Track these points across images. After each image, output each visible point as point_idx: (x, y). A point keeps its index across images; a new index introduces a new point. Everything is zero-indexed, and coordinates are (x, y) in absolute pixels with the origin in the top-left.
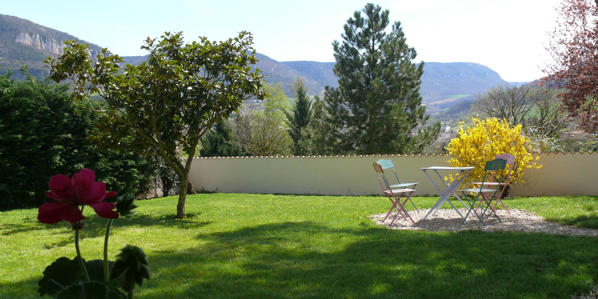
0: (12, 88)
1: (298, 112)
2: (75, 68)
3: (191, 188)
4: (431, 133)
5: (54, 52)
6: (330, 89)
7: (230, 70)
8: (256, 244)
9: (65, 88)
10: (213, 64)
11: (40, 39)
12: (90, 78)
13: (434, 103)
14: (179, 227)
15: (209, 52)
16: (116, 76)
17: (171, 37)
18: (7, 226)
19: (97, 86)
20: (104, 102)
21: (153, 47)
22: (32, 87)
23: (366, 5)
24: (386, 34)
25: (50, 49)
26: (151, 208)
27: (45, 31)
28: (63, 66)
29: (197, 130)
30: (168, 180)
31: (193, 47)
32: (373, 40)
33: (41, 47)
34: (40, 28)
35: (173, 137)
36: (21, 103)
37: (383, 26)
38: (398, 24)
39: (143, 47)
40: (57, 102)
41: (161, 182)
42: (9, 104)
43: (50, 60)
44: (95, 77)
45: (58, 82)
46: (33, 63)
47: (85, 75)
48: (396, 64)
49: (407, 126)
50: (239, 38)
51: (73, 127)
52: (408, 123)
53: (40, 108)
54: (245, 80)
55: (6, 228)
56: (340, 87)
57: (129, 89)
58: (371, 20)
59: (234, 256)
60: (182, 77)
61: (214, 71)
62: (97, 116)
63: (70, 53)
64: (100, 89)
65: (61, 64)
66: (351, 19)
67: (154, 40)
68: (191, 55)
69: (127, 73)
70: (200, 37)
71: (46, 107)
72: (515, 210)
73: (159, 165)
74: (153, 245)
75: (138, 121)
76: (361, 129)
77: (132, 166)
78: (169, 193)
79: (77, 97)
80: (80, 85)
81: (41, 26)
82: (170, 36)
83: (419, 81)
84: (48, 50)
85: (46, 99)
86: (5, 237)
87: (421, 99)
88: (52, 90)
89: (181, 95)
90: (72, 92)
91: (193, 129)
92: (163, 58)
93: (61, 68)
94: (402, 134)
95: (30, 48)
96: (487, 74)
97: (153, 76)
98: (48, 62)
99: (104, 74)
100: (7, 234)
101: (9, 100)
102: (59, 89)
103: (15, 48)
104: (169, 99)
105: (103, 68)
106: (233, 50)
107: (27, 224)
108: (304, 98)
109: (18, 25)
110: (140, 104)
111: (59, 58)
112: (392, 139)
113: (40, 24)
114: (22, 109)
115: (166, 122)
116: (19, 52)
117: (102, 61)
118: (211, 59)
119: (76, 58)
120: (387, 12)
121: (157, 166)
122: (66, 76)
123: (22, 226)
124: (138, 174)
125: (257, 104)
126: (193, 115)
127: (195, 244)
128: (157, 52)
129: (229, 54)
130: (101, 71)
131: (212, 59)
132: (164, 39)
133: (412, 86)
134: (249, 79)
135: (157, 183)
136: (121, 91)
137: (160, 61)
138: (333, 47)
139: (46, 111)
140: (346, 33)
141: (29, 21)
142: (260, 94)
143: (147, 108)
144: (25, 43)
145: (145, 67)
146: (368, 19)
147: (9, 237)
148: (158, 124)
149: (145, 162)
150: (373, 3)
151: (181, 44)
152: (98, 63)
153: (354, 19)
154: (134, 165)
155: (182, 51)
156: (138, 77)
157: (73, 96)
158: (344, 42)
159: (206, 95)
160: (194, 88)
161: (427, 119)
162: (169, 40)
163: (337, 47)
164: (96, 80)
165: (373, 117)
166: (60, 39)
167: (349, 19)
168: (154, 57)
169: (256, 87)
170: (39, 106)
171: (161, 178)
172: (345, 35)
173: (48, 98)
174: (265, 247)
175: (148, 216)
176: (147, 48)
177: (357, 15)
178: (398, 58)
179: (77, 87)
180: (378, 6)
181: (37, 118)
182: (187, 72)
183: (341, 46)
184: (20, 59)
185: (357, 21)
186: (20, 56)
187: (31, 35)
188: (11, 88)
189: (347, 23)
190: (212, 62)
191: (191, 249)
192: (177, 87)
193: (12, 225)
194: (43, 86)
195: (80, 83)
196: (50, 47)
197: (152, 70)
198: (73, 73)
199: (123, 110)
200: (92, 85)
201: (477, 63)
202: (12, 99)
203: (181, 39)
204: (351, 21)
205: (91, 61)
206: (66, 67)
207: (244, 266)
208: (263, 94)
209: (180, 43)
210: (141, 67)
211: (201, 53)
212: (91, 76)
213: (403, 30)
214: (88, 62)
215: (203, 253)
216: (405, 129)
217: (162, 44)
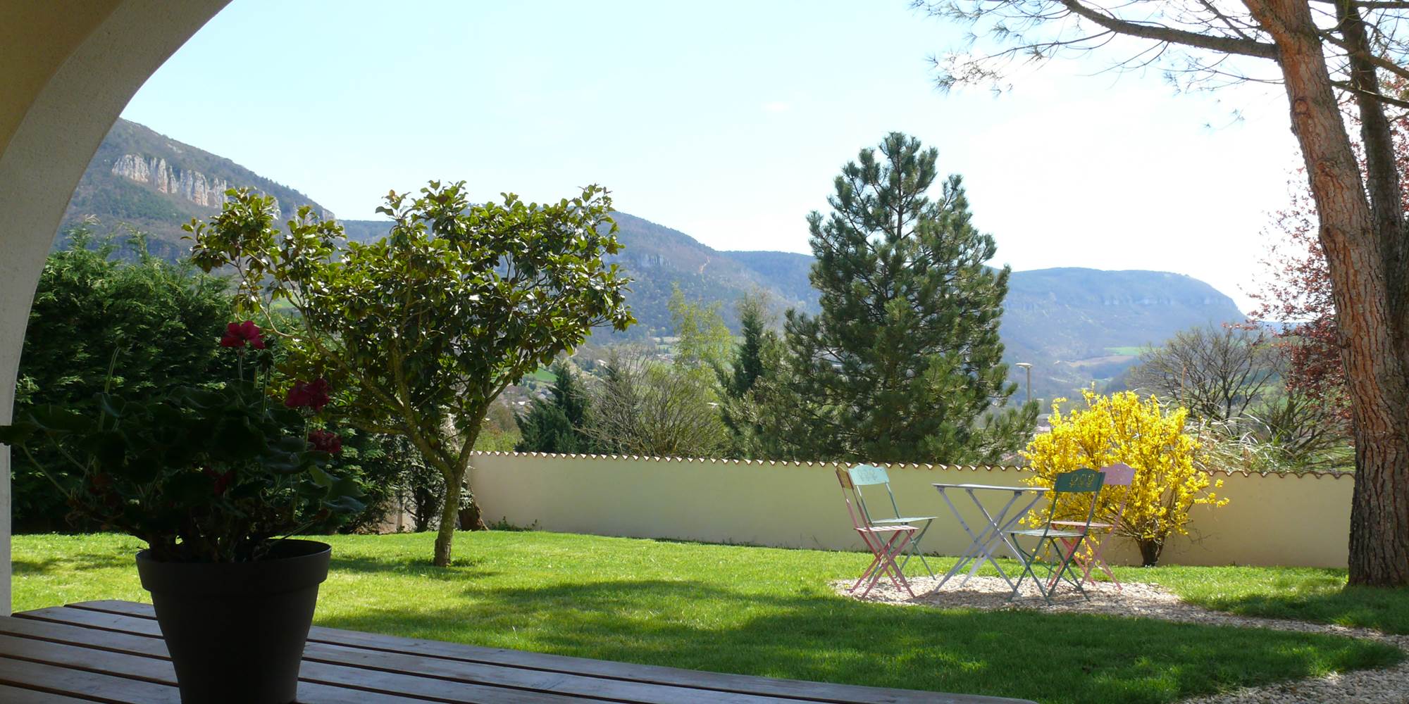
0: (111, 279)
1: (742, 367)
2: (243, 244)
3: (478, 516)
4: (1016, 424)
5: (198, 202)
6: (797, 316)
7: (560, 263)
8: (575, 610)
9: (220, 286)
10: (526, 251)
11: (168, 169)
12: (273, 267)
13: (1078, 364)
14: (431, 577)
15: (520, 226)
16: (325, 266)
17: (441, 192)
18: (84, 556)
19: (285, 284)
20: (300, 320)
21: (401, 211)
22: (152, 278)
23: (888, 135)
24: (929, 201)
25: (189, 194)
26: (385, 547)
27: (180, 152)
28: (219, 238)
29: (485, 385)
30: (429, 497)
31: (486, 214)
32: (900, 214)
33: (170, 189)
34: (169, 145)
35: (435, 398)
36: (126, 312)
37: (923, 184)
38: (957, 181)
39: (380, 209)
40: (201, 314)
41: (413, 499)
42: (102, 313)
43: (194, 225)
44: (283, 266)
45: (208, 271)
46: (147, 224)
47: (264, 261)
48: (947, 268)
49: (960, 405)
50: (582, 199)
51: (230, 367)
52: (965, 400)
53: (165, 324)
54: (587, 287)
55: (82, 560)
56: (824, 315)
57: (349, 293)
58: (897, 171)
59: (526, 625)
60: (459, 272)
61: (528, 266)
62: (284, 349)
63: (234, 214)
64: (290, 291)
65: (215, 234)
66: (851, 165)
67: (404, 196)
68: (483, 230)
69: (349, 260)
70: (503, 194)
71: (177, 323)
72: (1137, 583)
73: (410, 463)
74: (372, 600)
75: (364, 360)
76: (864, 408)
77: (352, 461)
78: (429, 526)
79: (243, 305)
80: (251, 282)
81: (172, 140)
82: (440, 189)
83: (998, 309)
84: (184, 196)
85: (179, 306)
86: (83, 573)
87: (1001, 349)
88: (193, 287)
89: (454, 310)
90: (233, 294)
91: (477, 382)
92: (421, 234)
93: (215, 243)
94: (951, 425)
95: (143, 190)
96: (1207, 301)
97: (399, 268)
98: (191, 230)
99: (300, 260)
100: (85, 568)
101: (102, 304)
102: (208, 285)
103: (109, 188)
104: (430, 317)
105: (299, 248)
106: (569, 224)
107: (124, 556)
108: (759, 336)
109: (120, 136)
110: (370, 326)
111: (213, 224)
112: (928, 434)
113: (170, 137)
114: (127, 324)
115: (422, 365)
116: (119, 198)
117: (299, 233)
118: (522, 240)
119: (247, 224)
120: (934, 154)
121: (405, 463)
122: (224, 259)
123: (114, 558)
124: (364, 478)
125: (662, 347)
126: (478, 354)
127: (456, 603)
128: (409, 220)
129: (560, 231)
130: (296, 254)
131: (524, 241)
132: (427, 194)
133: (982, 320)
134: (597, 285)
135: (404, 502)
136: (335, 297)
137: (414, 238)
138: (809, 225)
139: (178, 332)
140: (840, 195)
141: (145, 129)
142: (620, 317)
143: (385, 334)
144: (132, 177)
145: (384, 249)
146: (891, 167)
147: (90, 574)
148: (405, 369)
149: (379, 453)
150: (904, 133)
151: (461, 206)
152: (289, 237)
153: (859, 165)
154: (356, 457)
155: (463, 221)
156: (372, 271)
157: (235, 302)
158: (833, 215)
159: (508, 314)
160: (482, 296)
161: (1011, 391)
162: (438, 198)
163: (818, 226)
164: (284, 270)
165: (890, 382)
166: (214, 172)
167: (847, 165)
168: (401, 231)
169: (610, 302)
170: (163, 319)
171: (414, 491)
172: (838, 201)
173: (182, 302)
174: (590, 615)
175: (374, 559)
176: (390, 212)
177: (866, 157)
178: (950, 255)
179: (245, 283)
180: (913, 138)
181: (157, 345)
182: (469, 263)
183: (827, 224)
184: (118, 213)
185: (865, 170)
186: (119, 207)
187: (148, 159)
188: (109, 279)
189: (841, 174)
190: (524, 248)
191: (447, 611)
192: (448, 294)
193: (93, 556)
194: (174, 277)
195: (250, 277)
196: (189, 190)
197: (396, 257)
198: (238, 254)
199: (338, 337)
200: (275, 280)
201: (1183, 274)
202: (109, 302)
203: (463, 196)
204: (851, 170)
205: (276, 232)
206: (226, 242)
207: (540, 639)
208: (625, 318)
209: (459, 204)
210: (377, 249)
211: (503, 226)
212: (275, 262)
213: (965, 195)
214: (271, 235)
215: (467, 619)
216: (958, 411)
217: (419, 205)
